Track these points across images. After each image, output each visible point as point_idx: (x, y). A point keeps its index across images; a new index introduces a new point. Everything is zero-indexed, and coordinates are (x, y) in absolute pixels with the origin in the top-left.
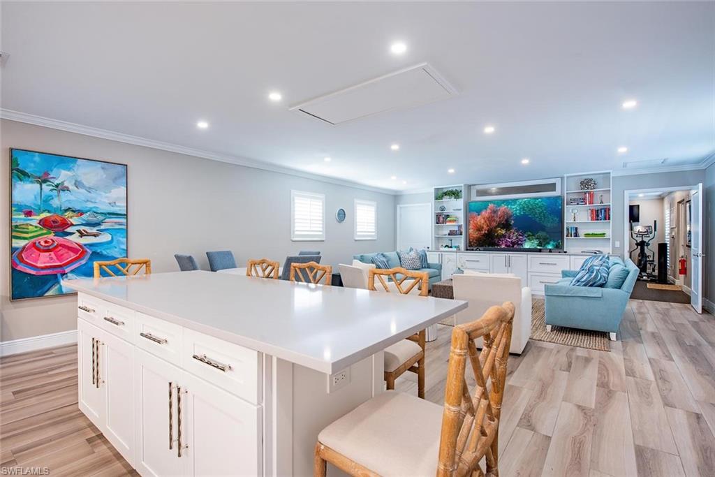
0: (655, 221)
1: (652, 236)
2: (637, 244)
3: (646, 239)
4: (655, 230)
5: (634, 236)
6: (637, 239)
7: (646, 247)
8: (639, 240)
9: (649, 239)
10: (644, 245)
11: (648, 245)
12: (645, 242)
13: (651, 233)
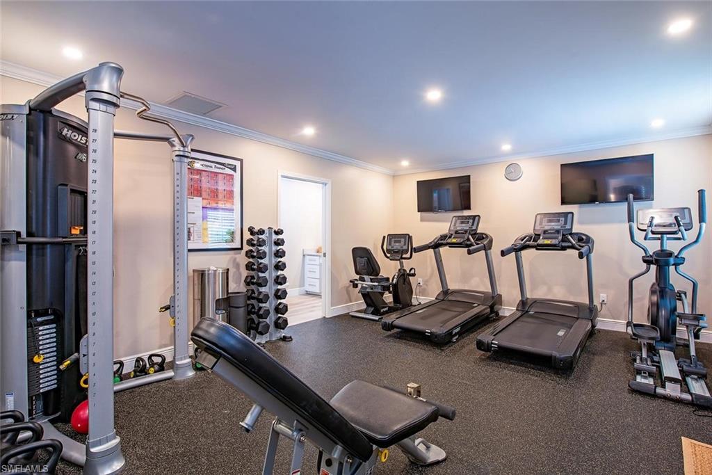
0: (701, 192)
1: (690, 236)
2: (648, 261)
3: (672, 246)
4: (702, 220)
5: (639, 236)
6: (646, 244)
7: (672, 268)
8: (653, 247)
9: (682, 244)
10: (668, 264)
11: (679, 262)
12: (670, 254)
13: (689, 227)
